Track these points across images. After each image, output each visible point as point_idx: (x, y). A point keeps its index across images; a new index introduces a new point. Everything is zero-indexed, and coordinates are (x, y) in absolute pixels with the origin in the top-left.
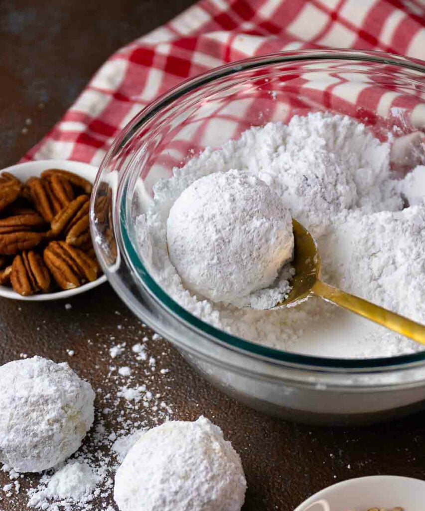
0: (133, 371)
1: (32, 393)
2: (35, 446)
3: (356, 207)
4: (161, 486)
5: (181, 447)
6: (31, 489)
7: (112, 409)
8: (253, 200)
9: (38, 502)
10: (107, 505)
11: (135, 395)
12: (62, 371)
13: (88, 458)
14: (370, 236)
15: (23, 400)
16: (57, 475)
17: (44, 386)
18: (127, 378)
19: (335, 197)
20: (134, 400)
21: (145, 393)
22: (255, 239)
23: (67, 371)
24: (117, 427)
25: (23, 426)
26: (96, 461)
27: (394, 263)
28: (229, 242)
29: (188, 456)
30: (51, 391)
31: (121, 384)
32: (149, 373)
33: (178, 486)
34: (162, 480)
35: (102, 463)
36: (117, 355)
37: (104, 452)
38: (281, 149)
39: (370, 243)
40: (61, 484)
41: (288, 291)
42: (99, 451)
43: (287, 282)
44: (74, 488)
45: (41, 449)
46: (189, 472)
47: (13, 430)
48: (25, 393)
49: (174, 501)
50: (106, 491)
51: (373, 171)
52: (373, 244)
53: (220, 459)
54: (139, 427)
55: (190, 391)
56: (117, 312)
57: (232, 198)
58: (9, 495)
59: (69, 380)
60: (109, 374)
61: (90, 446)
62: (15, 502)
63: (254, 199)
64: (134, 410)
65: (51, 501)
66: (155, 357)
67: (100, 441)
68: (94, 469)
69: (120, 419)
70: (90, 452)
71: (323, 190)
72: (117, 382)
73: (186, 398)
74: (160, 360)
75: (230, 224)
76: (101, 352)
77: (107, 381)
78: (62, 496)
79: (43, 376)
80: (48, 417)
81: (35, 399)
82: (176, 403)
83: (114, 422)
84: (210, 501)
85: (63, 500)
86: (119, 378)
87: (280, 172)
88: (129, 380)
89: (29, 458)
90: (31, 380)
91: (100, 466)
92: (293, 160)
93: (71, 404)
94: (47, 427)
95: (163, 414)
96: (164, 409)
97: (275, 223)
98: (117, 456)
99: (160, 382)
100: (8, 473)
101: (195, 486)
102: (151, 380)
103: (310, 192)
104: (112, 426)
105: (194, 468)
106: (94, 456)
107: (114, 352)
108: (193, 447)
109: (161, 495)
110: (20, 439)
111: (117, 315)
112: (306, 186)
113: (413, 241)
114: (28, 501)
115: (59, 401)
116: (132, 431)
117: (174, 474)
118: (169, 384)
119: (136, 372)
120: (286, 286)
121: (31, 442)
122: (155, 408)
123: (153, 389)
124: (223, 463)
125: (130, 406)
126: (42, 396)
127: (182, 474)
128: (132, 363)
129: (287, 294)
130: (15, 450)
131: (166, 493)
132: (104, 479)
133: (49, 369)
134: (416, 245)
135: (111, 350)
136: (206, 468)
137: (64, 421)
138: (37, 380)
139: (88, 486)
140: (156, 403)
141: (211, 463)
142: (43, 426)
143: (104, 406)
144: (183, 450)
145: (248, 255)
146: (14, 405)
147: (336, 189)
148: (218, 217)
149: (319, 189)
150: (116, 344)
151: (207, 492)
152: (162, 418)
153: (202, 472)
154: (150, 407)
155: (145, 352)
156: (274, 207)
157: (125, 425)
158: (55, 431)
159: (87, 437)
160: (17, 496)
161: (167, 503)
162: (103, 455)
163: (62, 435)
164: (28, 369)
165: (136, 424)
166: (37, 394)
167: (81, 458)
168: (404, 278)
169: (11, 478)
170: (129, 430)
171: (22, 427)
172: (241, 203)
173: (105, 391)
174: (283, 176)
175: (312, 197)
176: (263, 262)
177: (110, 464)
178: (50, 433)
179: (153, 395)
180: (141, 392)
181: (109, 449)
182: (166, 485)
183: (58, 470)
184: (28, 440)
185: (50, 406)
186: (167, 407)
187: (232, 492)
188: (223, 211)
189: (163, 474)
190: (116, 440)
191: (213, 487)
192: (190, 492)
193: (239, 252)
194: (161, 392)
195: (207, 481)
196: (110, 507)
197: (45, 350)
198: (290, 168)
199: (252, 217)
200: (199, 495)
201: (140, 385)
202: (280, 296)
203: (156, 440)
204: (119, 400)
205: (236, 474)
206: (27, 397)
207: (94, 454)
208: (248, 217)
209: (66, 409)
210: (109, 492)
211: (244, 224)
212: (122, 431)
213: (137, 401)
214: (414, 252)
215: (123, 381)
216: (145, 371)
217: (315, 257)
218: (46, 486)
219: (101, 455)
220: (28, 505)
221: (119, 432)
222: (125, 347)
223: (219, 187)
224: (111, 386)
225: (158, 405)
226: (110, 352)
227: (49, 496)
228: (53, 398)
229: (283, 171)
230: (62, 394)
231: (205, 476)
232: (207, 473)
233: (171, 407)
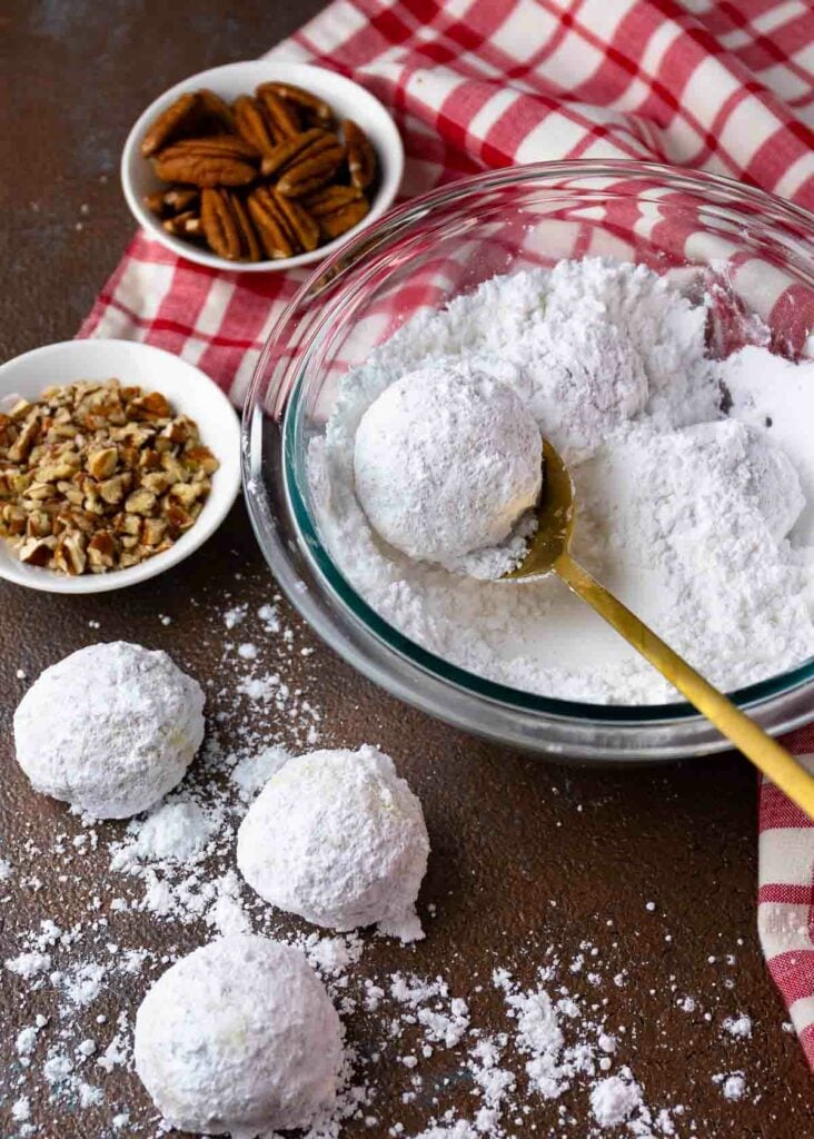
0: (259, 650)
1: (116, 709)
2: (121, 785)
3: (644, 414)
4: (307, 859)
5: (334, 798)
6: (114, 843)
7: (230, 713)
8: (483, 425)
9: (126, 864)
10: (227, 867)
11: (263, 690)
12: (158, 668)
13: (196, 793)
14: (660, 471)
15: (102, 720)
16: (152, 821)
17: (132, 698)
18: (251, 662)
19: (613, 402)
20: (262, 699)
21: (279, 687)
22: (480, 484)
23: (164, 666)
24: (238, 743)
25: (104, 756)
26: (208, 797)
27: (692, 515)
28: (442, 484)
29: (345, 813)
30: (143, 705)
31: (244, 673)
32: (284, 655)
33: (330, 859)
34: (309, 849)
35: (217, 802)
36: (235, 625)
37: (219, 784)
38: (537, 315)
39: (659, 481)
40: (159, 836)
41: (524, 557)
42: (212, 782)
43: (524, 541)
44: (177, 843)
45: (129, 788)
46: (347, 839)
47: (88, 763)
48: (104, 709)
49: (327, 880)
50: (224, 846)
51: (678, 346)
52: (664, 482)
53: (392, 816)
54: (270, 744)
55: (345, 684)
56: (233, 551)
57: (452, 420)
58: (82, 852)
59: (169, 684)
60: (225, 656)
61: (199, 774)
62: (92, 864)
63: (486, 423)
64: (263, 716)
65: (143, 861)
66: (292, 628)
67: (213, 766)
68: (207, 811)
69: (242, 731)
70: (199, 783)
71: (594, 394)
72: (236, 669)
73: (339, 696)
74: (300, 632)
75: (445, 459)
76: (211, 620)
77: (221, 667)
78: (160, 855)
79: (130, 681)
80: (138, 744)
81: (119, 718)
82: (325, 704)
83: (233, 735)
84: (377, 879)
85: (161, 860)
86: (239, 662)
87: (531, 360)
88: (255, 666)
89: (112, 800)
90: (112, 689)
91: (214, 806)
92: (553, 338)
93: (173, 722)
94: (138, 759)
95: (306, 722)
96: (307, 713)
97: (512, 461)
98: (238, 790)
99: (300, 669)
100: (79, 816)
101: (356, 860)
102: (286, 666)
103: (574, 395)
104: (230, 742)
105: (354, 831)
106: (205, 791)
107: (231, 618)
108: (352, 801)
109: (307, 872)
110: (98, 776)
111: (234, 555)
112: (568, 385)
113: (723, 484)
114: (110, 862)
115: (155, 720)
116: (261, 749)
117: (325, 840)
118: (312, 672)
119: (265, 652)
120: (521, 548)
121: (115, 780)
122: (294, 713)
123: (290, 680)
124: (396, 822)
125: (257, 709)
126: (130, 713)
127: (337, 843)
128: (258, 637)
129: (521, 560)
130: (90, 791)
131: (315, 869)
132: (221, 826)
133: (138, 668)
134: (727, 491)
135: (227, 615)
136: (372, 832)
137: (162, 748)
138: (122, 688)
139: (198, 839)
140: (295, 704)
141: (379, 824)
142: (132, 758)
143: (217, 709)
144: (338, 804)
145: (468, 505)
146: (88, 726)
147: (614, 391)
148: (429, 446)
149: (589, 391)
150: (234, 606)
151: (372, 867)
152: (304, 727)
153: (366, 838)
154: (286, 710)
155: (277, 620)
156: (515, 434)
157: (249, 740)
158: (149, 764)
159: (195, 761)
160: (93, 853)
161: (316, 883)
162: (219, 789)
163: (160, 768)
164: (109, 668)
165: (266, 739)
166: (122, 711)
167: (185, 794)
168: (705, 541)
169: (84, 824)
170: (256, 747)
171: (101, 760)
172: (465, 428)
173: (219, 683)
174: (535, 367)
175: (577, 402)
176: (489, 515)
177: (229, 803)
178: (143, 767)
179: (291, 691)
180: (273, 686)
181: (227, 778)
182: (314, 859)
183: (152, 813)
184: (110, 779)
185: (141, 728)
186: (312, 711)
187: (410, 863)
188: (438, 438)
189: (310, 841)
190: (237, 764)
191: (381, 860)
192: (348, 867)
193: (455, 500)
194: (302, 687)
195: (372, 850)
196: (231, 872)
197: (126, 614)
198: (548, 352)
199: (478, 451)
200: (361, 871)
201: (271, 674)
202: (509, 563)
203: (298, 785)
204: (240, 698)
205: (414, 835)
206: (108, 713)
207: (204, 786)
208: (473, 451)
209: (165, 728)
210: (229, 847)
211: (465, 461)
212: (246, 751)
213: (266, 701)
214: (723, 501)
215: (246, 667)
216: (278, 650)
217: (569, 510)
218: (136, 838)
219: (215, 788)
220: (111, 868)
221: (241, 751)
222: (247, 611)
223: (437, 397)
224: (227, 675)
225: (299, 707)
226: (225, 619)
227: (141, 854)
228: (146, 715)
229: (535, 357)
230: (159, 707)
231: (371, 845)
232: (373, 839)
233: (318, 710)
